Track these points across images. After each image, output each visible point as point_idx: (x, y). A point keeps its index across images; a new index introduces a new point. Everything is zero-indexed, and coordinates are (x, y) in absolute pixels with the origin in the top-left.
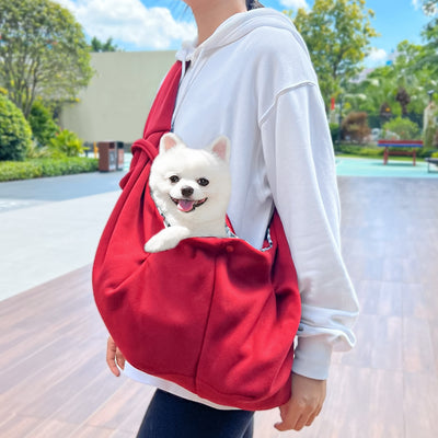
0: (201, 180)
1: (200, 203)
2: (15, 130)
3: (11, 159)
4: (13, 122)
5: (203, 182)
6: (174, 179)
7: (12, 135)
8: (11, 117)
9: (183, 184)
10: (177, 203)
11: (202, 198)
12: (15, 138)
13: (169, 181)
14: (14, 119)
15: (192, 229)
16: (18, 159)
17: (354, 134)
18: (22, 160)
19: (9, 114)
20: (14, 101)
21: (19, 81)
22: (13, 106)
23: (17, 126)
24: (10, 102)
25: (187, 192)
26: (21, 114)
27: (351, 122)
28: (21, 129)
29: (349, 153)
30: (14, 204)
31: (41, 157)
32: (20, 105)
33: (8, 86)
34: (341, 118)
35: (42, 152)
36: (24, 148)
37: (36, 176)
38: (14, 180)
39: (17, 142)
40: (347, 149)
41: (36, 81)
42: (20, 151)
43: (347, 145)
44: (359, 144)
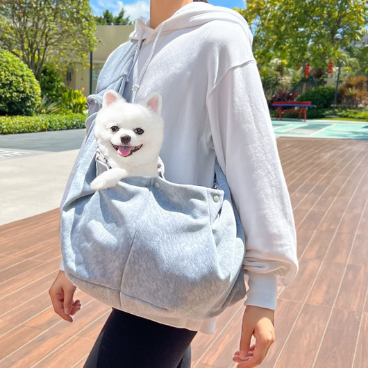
0: (137, 129)
1: (137, 149)
2: (25, 88)
3: (21, 114)
4: (23, 80)
5: (139, 131)
6: (115, 129)
7: (23, 92)
8: (22, 76)
10: (117, 149)
12: (25, 95)
13: (110, 131)
14: (25, 78)
15: (129, 171)
16: (28, 114)
17: (351, 97)
18: (31, 115)
19: (21, 73)
20: (26, 62)
21: (32, 44)
22: (25, 66)
23: (28, 85)
24: (22, 63)
25: (126, 139)
26: (31, 74)
27: (349, 86)
28: (31, 87)
29: (346, 117)
30: (16, 152)
31: (48, 113)
32: (31, 65)
33: (22, 48)
34: (339, 82)
35: (49, 108)
36: (33, 104)
37: (43, 130)
38: (23, 132)
39: (27, 98)
40: (344, 112)
41: (47, 45)
42: (29, 107)
43: (344, 108)
44: (356, 108)
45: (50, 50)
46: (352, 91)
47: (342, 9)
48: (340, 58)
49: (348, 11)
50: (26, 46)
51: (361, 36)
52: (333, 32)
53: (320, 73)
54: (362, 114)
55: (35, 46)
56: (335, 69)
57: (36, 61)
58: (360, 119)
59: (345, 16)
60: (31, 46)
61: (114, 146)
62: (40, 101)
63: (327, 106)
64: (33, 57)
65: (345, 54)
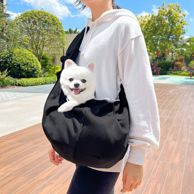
0: (83, 80)
1: (82, 90)
2: (34, 66)
3: (32, 77)
4: (33, 62)
5: (84, 81)
6: (71, 80)
7: (33, 67)
8: (32, 60)
9: (75, 82)
10: (72, 90)
11: (83, 88)
18: (37, 78)
19: (32, 59)
20: (35, 54)
21: (37, 46)
22: (34, 56)
23: (35, 64)
24: (32, 54)
25: (77, 85)
26: (37, 59)
27: (177, 61)
28: (37, 65)
29: (176, 74)
30: (30, 94)
31: (44, 76)
32: (37, 55)
33: (32, 48)
34: (172, 59)
35: (45, 74)
36: (38, 73)
37: (42, 84)
38: (33, 85)
39: (35, 70)
40: (175, 72)
41: (43, 46)
42: (36, 74)
43: (175, 71)
44: (180, 70)
45: (45, 48)
46: (178, 63)
47: (172, 27)
48: (172, 48)
49: (175, 28)
50: (34, 47)
51: (181, 39)
52: (169, 38)
53: (164, 55)
54: (183, 73)
55: (38, 46)
56: (170, 54)
57: (39, 53)
58: (182, 75)
59: (173, 31)
60: (36, 47)
61: (71, 89)
62: (41, 71)
63: (167, 69)
64: (37, 52)
65: (174, 47)
